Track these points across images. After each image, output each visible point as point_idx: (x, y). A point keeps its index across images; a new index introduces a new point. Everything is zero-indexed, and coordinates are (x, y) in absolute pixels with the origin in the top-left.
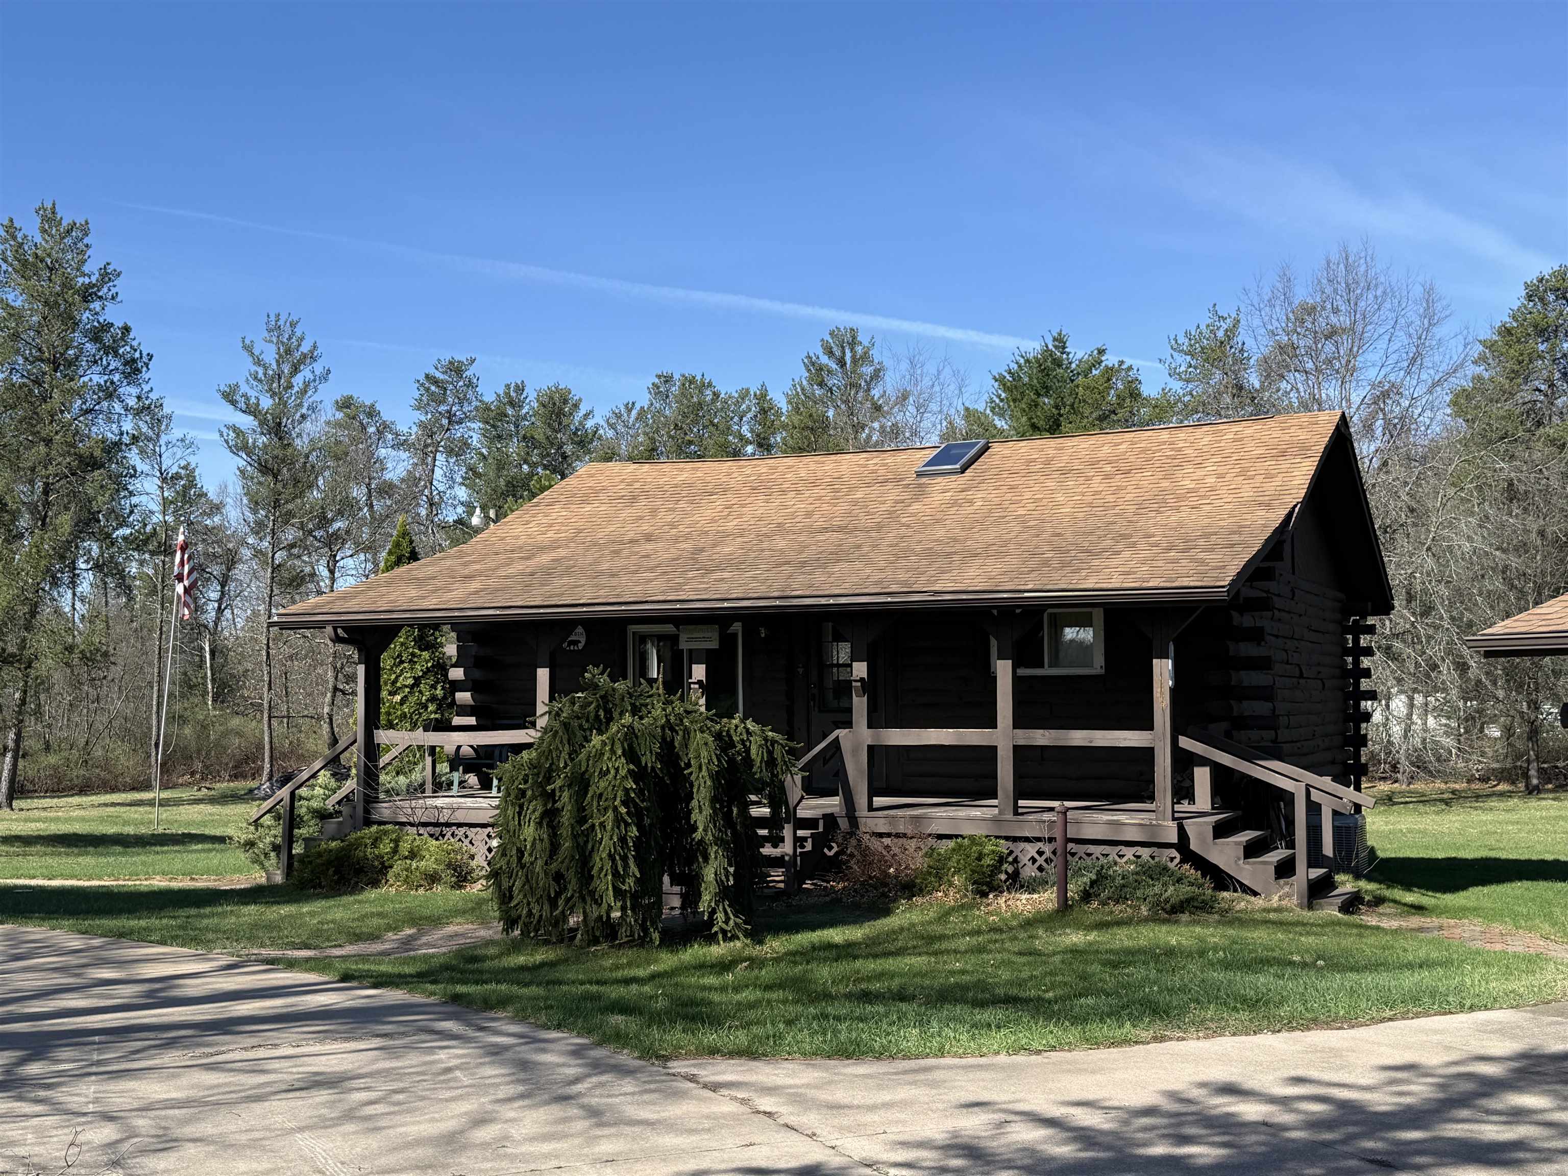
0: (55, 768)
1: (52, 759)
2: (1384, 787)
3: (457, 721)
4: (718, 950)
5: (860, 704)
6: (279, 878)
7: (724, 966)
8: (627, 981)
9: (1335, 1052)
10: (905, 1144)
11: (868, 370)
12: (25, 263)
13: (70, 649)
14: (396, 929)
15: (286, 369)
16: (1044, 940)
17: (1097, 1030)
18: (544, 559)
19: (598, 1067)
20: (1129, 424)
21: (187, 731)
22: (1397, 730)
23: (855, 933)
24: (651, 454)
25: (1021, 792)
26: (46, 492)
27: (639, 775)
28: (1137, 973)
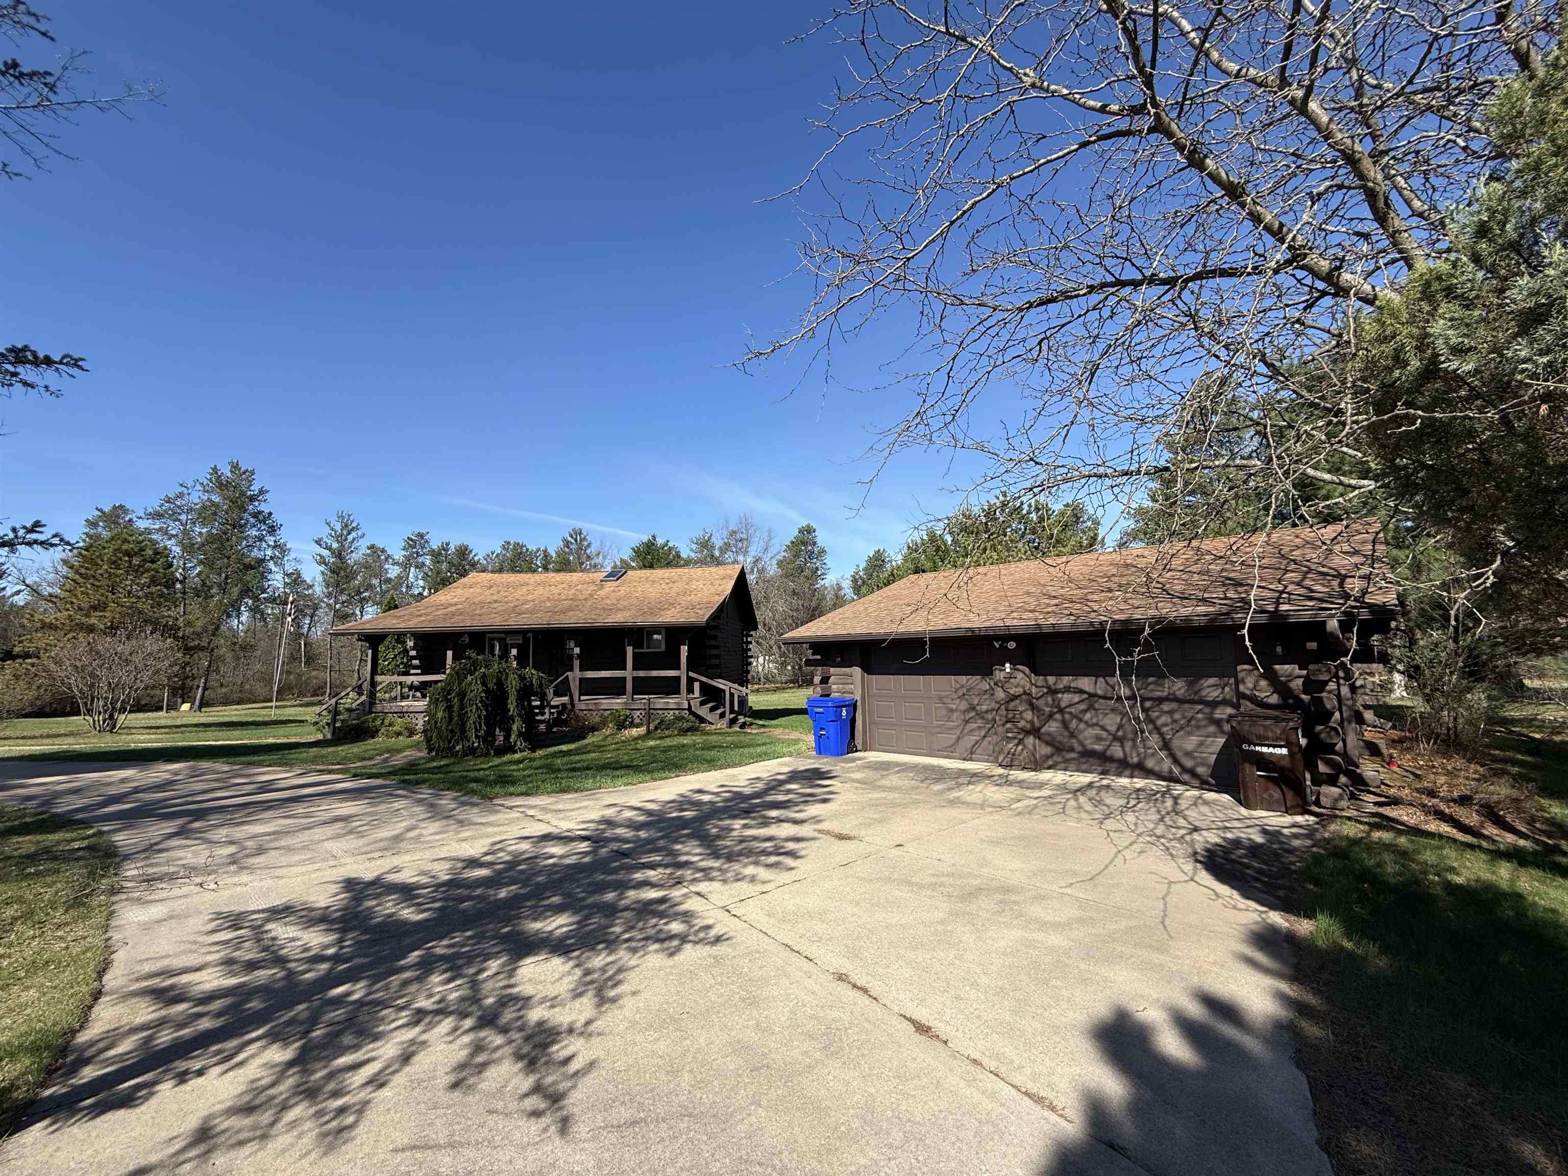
0: (225, 694)
1: (224, 690)
2: (756, 686)
3: (412, 671)
4: (517, 756)
5: (577, 663)
6: (329, 736)
7: (519, 762)
8: (479, 770)
9: (734, 776)
10: (583, 822)
11: (586, 543)
12: (221, 484)
13: (235, 644)
14: (380, 755)
15: (345, 533)
16: (641, 744)
17: (656, 775)
18: (452, 609)
19: (464, 804)
20: (677, 566)
21: (291, 677)
22: (760, 668)
23: (572, 746)
24: (500, 571)
25: (634, 693)
26: (227, 578)
27: (487, 691)
28: (672, 754)
